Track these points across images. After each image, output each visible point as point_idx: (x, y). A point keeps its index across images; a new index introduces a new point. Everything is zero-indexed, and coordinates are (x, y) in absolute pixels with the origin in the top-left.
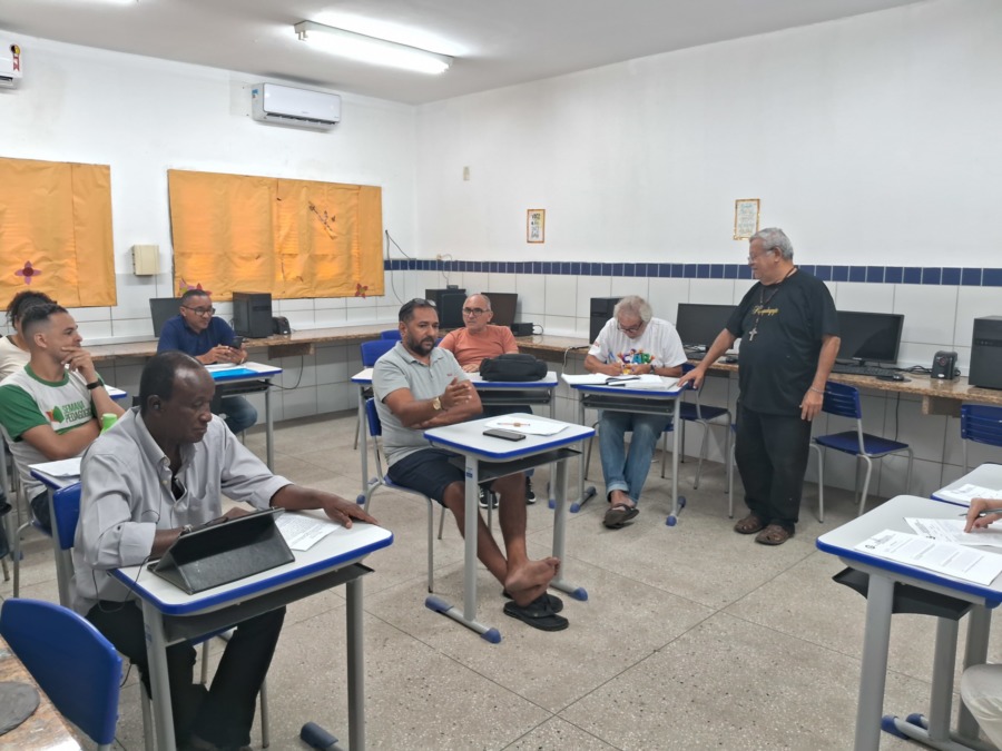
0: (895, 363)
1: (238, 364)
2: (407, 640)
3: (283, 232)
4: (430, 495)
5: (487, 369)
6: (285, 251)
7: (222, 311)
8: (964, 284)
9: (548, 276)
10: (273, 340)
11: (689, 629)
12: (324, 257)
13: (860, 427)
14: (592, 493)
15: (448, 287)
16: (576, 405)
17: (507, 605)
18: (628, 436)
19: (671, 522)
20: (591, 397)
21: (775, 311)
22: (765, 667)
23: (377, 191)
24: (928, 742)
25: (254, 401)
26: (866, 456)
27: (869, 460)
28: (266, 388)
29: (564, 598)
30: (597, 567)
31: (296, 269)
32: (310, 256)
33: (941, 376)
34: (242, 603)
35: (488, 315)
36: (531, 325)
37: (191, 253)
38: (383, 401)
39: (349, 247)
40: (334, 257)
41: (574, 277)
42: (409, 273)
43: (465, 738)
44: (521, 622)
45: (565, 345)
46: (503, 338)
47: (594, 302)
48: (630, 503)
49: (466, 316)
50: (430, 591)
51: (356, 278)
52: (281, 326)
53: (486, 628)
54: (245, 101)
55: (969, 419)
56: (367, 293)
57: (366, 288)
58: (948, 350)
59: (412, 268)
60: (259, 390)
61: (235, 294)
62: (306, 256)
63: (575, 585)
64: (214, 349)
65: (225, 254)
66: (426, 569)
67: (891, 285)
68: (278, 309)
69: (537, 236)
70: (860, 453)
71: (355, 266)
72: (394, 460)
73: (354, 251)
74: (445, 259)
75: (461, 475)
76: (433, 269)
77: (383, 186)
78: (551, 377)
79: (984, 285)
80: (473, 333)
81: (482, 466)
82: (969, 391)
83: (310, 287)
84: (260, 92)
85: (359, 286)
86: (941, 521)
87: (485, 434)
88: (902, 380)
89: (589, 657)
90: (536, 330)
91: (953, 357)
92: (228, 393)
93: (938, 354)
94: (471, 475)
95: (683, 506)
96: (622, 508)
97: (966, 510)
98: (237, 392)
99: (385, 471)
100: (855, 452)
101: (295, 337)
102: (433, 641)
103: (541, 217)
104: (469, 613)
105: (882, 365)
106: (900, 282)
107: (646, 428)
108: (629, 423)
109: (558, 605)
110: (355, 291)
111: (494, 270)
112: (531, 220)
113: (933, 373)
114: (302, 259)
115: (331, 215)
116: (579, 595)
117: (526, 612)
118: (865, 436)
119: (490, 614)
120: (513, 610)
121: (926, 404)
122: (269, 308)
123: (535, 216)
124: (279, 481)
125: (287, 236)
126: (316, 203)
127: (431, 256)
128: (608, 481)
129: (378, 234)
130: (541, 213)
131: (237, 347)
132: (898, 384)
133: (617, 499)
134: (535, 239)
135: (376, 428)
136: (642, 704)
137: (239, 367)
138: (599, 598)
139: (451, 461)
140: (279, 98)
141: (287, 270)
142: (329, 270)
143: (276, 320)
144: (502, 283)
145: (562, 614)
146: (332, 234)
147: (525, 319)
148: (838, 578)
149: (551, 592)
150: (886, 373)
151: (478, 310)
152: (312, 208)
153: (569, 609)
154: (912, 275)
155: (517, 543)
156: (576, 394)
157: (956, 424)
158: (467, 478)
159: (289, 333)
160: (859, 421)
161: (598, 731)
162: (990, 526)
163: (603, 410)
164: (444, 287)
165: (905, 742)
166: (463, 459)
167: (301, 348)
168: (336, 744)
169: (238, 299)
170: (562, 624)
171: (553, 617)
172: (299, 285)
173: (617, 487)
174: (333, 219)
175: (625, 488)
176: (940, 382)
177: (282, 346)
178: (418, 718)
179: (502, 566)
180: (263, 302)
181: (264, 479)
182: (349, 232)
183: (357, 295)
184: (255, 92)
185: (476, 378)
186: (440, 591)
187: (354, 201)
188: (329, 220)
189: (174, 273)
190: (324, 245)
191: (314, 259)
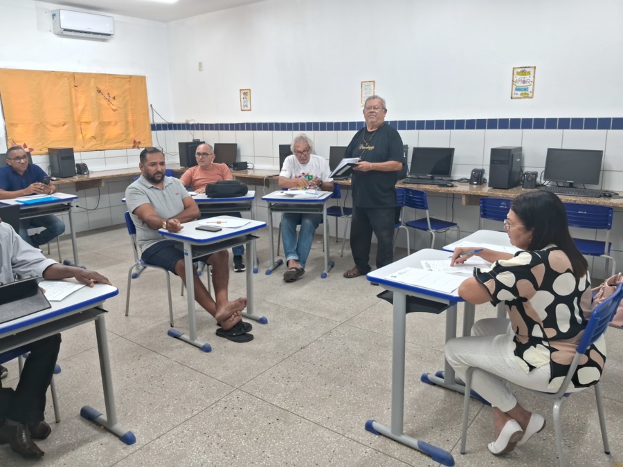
0: (450, 177)
1: (49, 194)
2: (154, 355)
3: (80, 107)
4: (167, 269)
5: (210, 190)
6: (83, 120)
7: (40, 161)
8: (488, 128)
9: (255, 131)
10: (77, 178)
11: (323, 335)
12: (109, 123)
13: (427, 214)
14: (280, 263)
15: (194, 140)
16: (266, 210)
17: (218, 330)
18: (298, 227)
19: (324, 276)
20: (275, 206)
21: (373, 148)
22: (363, 352)
23: (142, 79)
24: (445, 386)
25: (61, 217)
26: (432, 231)
27: (433, 233)
28: (68, 209)
29: (253, 324)
30: (276, 305)
31: (91, 131)
32: (100, 123)
33: (475, 183)
34: (17, 334)
35: (213, 157)
36: (246, 163)
37: (17, 124)
38: (133, 213)
39: (126, 116)
40: (116, 123)
41: (271, 132)
42: (169, 132)
43: (181, 407)
44: (226, 339)
45: (264, 175)
46: (222, 171)
47: (281, 147)
48: (299, 266)
49: (198, 158)
50: (172, 326)
51: (132, 136)
52: (82, 169)
53: (202, 344)
54: (48, 22)
55: (484, 207)
56: (140, 146)
57: (139, 143)
58: (480, 168)
59: (170, 129)
60: (64, 210)
61: (49, 149)
62: (97, 123)
63: (260, 316)
64: (32, 185)
65: (41, 123)
66: (168, 314)
67: (448, 131)
68: (78, 158)
69: (247, 106)
70: (428, 229)
71: (131, 128)
72: (144, 248)
73: (130, 119)
74: (191, 123)
75: (181, 255)
76: (184, 129)
77: (146, 76)
78: (251, 193)
79: (499, 128)
80: (204, 169)
81: (194, 249)
82: (489, 191)
83: (101, 143)
84: (57, 15)
85: (135, 142)
86: (440, 261)
87: (197, 229)
88: (452, 186)
89: (263, 355)
90: (250, 166)
91: (482, 171)
92: (43, 213)
93: (474, 171)
94: (187, 254)
95: (332, 267)
96: (294, 270)
97: (452, 254)
98: (48, 212)
99: (140, 256)
100: (426, 229)
101: (92, 176)
102: (170, 354)
103: (248, 94)
104: (193, 336)
105: (443, 178)
106: (453, 129)
107: (308, 222)
108: (298, 219)
109: (249, 327)
110: (132, 145)
111: (222, 129)
112: (242, 96)
113: (470, 182)
114: (95, 124)
115: (112, 96)
116: (263, 321)
117: (228, 333)
118: (431, 219)
119: (208, 335)
120: (222, 333)
121: (464, 199)
122: (72, 158)
123: (245, 94)
124: (50, 261)
125: (83, 111)
126: (102, 88)
127: (182, 121)
128: (287, 254)
129: (145, 107)
130: (248, 91)
131: (47, 183)
132: (450, 189)
133: (292, 265)
134: (245, 108)
135: (132, 230)
136: (289, 378)
137: (49, 196)
138: (274, 321)
139: (176, 246)
140: (71, 19)
141: (84, 133)
142: (114, 131)
143: (78, 165)
144: (227, 137)
145: (250, 333)
146: (114, 108)
147: (243, 160)
148: (379, 296)
149: (244, 320)
150: (444, 183)
151: (204, 154)
152: (99, 91)
153: (256, 329)
154: (460, 125)
155: (222, 293)
156: (266, 204)
157: (477, 209)
158: (185, 256)
159: (88, 174)
160: (427, 211)
161: (260, 395)
162: (465, 262)
163: (284, 212)
164: (191, 141)
165: (433, 387)
166: (182, 244)
167: (96, 183)
168: (101, 417)
169: (52, 153)
170: (250, 338)
171: (245, 334)
172: (94, 142)
173: (292, 257)
174: (114, 98)
175: (296, 258)
176: (475, 186)
177: (82, 182)
178: (154, 398)
179: (213, 306)
180: (67, 154)
181: (39, 261)
182: (125, 106)
183: (134, 147)
184: (54, 15)
185: (203, 196)
186: (178, 325)
187: (127, 86)
188: (111, 99)
189: (6, 137)
190: (109, 116)
191: (103, 125)
